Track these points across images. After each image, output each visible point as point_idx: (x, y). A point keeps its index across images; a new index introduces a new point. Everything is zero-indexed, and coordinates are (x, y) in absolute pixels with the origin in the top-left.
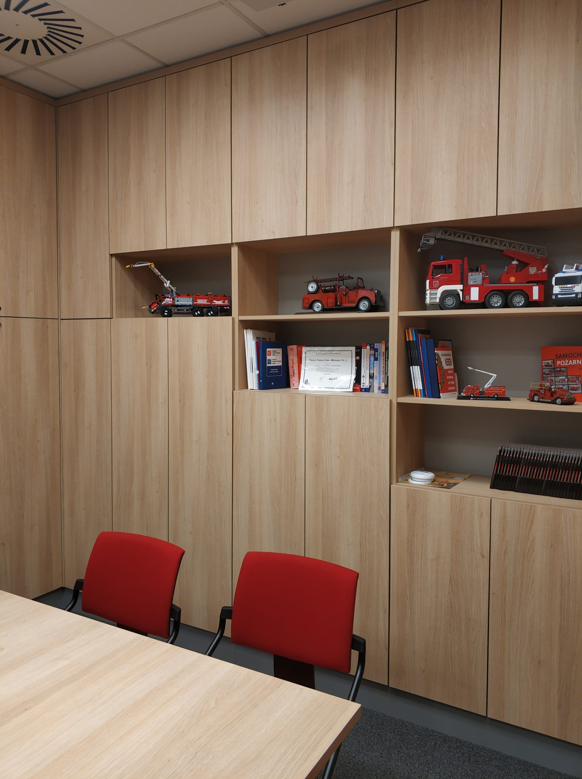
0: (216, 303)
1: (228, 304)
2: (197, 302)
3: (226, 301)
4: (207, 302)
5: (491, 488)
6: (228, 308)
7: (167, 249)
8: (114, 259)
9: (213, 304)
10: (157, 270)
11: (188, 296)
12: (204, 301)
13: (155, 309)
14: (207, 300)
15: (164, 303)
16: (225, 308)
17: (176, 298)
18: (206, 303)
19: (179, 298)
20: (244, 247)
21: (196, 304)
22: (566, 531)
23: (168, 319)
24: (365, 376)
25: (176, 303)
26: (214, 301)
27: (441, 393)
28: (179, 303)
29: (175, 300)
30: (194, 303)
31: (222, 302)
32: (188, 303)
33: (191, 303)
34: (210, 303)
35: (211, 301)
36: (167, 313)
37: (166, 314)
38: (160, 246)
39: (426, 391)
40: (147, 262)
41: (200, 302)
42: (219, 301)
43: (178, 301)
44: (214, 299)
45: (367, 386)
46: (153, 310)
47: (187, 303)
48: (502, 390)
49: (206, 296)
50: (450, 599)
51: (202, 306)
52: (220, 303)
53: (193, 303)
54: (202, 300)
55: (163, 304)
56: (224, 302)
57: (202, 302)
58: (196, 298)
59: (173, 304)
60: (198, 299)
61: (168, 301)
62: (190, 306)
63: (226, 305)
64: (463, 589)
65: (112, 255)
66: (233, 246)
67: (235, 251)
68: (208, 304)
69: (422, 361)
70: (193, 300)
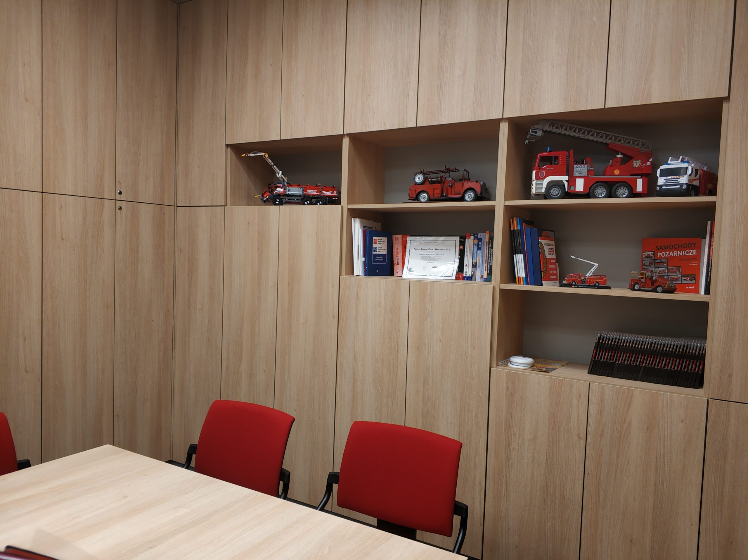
0: (325, 194)
1: (336, 195)
2: (307, 192)
3: (335, 192)
4: (317, 192)
5: (588, 373)
6: (336, 198)
7: (281, 140)
8: (229, 149)
9: (322, 194)
10: (270, 160)
11: (299, 186)
12: (314, 192)
13: (267, 197)
14: (316, 191)
15: (276, 193)
16: (334, 198)
17: (287, 188)
18: (315, 193)
19: (290, 188)
20: (354, 138)
21: (306, 194)
22: (663, 415)
23: (279, 207)
24: (468, 265)
25: (287, 193)
26: (323, 192)
27: (544, 281)
28: (290, 193)
29: (286, 190)
30: (305, 193)
31: (331, 193)
32: (299, 193)
33: (301, 193)
34: (319, 194)
35: (320, 191)
36: (278, 201)
37: (277, 203)
38: (274, 137)
39: (528, 278)
40: (262, 152)
41: (310, 192)
42: (328, 191)
43: (289, 191)
44: (323, 189)
45: (470, 275)
46: (265, 199)
47: (297, 193)
48: (603, 279)
49: (315, 187)
50: (546, 478)
51: (312, 196)
52: (329, 193)
53: (303, 192)
54: (312, 190)
55: (274, 193)
56: (332, 193)
57: (312, 192)
58: (306, 188)
59: (284, 193)
60: (308, 189)
61: (280, 190)
62: (300, 196)
63: (335, 195)
64: (558, 469)
65: (227, 146)
66: (344, 137)
67: (346, 142)
68: (317, 194)
69: (526, 249)
70: (303, 190)
